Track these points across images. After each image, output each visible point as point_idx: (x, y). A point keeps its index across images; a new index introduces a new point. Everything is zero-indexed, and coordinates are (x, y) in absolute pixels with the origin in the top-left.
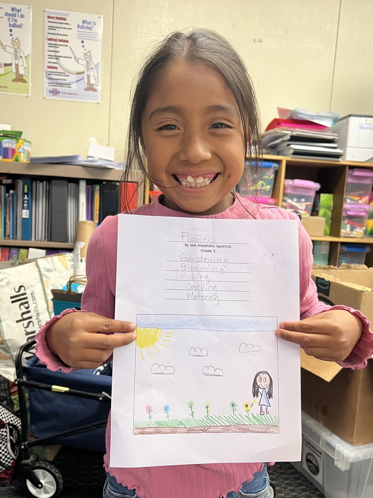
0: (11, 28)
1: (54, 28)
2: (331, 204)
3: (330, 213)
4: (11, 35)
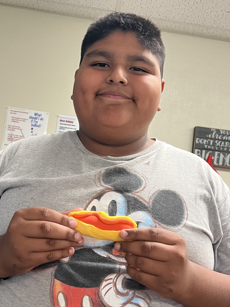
0: (32, 127)
1: (64, 128)
4: (32, 132)
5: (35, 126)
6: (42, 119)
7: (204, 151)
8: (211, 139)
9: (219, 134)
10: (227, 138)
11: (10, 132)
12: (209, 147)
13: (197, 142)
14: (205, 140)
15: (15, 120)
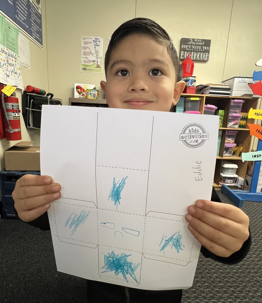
0: (95, 46)
2: (223, 114)
3: (222, 118)
4: (95, 49)
5: (97, 45)
6: (99, 41)
7: (186, 52)
8: (190, 45)
9: (194, 42)
10: (198, 44)
11: (84, 50)
12: (189, 49)
13: (182, 47)
14: (187, 46)
15: (86, 43)
